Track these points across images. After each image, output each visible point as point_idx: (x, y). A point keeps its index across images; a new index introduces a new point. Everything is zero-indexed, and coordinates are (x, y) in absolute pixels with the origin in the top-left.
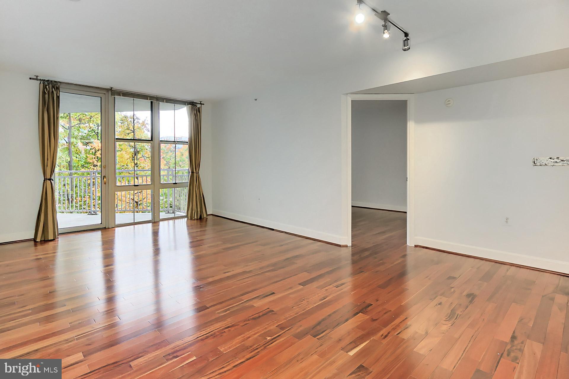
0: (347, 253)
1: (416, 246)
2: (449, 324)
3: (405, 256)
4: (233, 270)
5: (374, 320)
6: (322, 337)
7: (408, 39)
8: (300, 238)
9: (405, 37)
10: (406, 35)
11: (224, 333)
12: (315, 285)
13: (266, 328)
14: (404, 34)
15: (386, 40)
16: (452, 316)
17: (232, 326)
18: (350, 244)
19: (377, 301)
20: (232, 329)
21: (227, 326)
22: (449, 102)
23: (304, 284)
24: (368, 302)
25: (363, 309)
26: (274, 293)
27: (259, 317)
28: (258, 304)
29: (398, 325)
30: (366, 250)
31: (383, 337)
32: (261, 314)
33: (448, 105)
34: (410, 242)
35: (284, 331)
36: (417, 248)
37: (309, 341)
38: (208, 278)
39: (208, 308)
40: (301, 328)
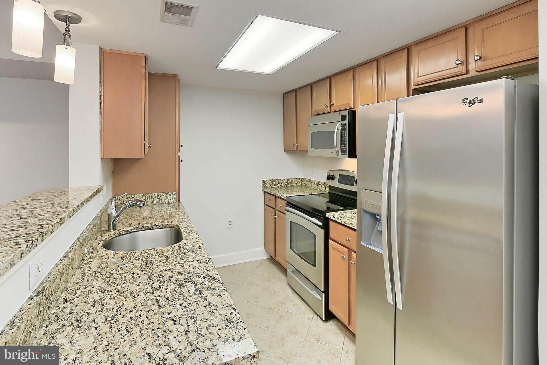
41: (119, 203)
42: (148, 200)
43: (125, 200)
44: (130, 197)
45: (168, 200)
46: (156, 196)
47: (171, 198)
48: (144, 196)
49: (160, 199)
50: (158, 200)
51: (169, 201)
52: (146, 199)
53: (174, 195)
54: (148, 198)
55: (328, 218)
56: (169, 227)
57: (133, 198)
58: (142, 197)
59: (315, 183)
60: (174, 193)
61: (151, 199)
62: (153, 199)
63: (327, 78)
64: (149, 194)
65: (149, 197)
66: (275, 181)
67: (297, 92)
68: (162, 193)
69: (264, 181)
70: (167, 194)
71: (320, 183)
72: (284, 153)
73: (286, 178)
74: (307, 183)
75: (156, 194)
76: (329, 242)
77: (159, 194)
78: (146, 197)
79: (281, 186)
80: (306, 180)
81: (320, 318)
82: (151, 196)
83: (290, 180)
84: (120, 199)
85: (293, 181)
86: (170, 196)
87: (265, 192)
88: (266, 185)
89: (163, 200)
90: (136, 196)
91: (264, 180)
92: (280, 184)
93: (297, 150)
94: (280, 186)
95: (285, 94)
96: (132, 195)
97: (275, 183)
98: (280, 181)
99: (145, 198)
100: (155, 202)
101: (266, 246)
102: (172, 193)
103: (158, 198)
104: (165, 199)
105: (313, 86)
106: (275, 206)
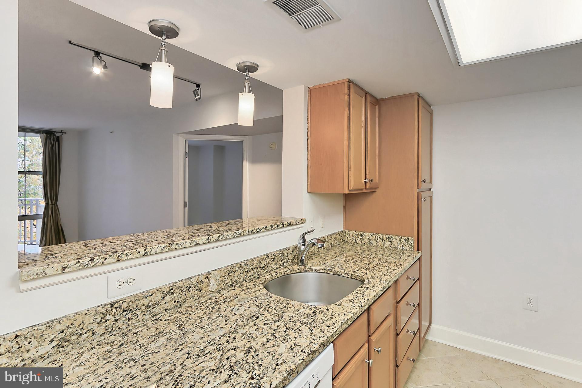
9: (197, 87)
14: (195, 85)
22: (272, 146)
41: (349, 238)
42: (378, 241)
43: (354, 236)
44: (360, 234)
45: (403, 245)
46: (387, 237)
47: (407, 243)
48: (374, 235)
49: (393, 242)
50: (389, 243)
51: (403, 247)
52: (376, 239)
53: (410, 241)
54: (379, 239)
56: (359, 279)
57: (363, 235)
58: (372, 236)
60: (410, 238)
61: (381, 240)
62: (383, 241)
64: (379, 234)
65: (379, 237)
68: (394, 236)
70: (401, 238)
75: (387, 236)
77: (391, 236)
78: (376, 236)
82: (381, 237)
84: (350, 235)
86: (404, 242)
89: (396, 245)
90: (365, 234)
96: (362, 233)
99: (374, 237)
100: (386, 245)
102: (408, 239)
103: (390, 240)
104: (398, 244)
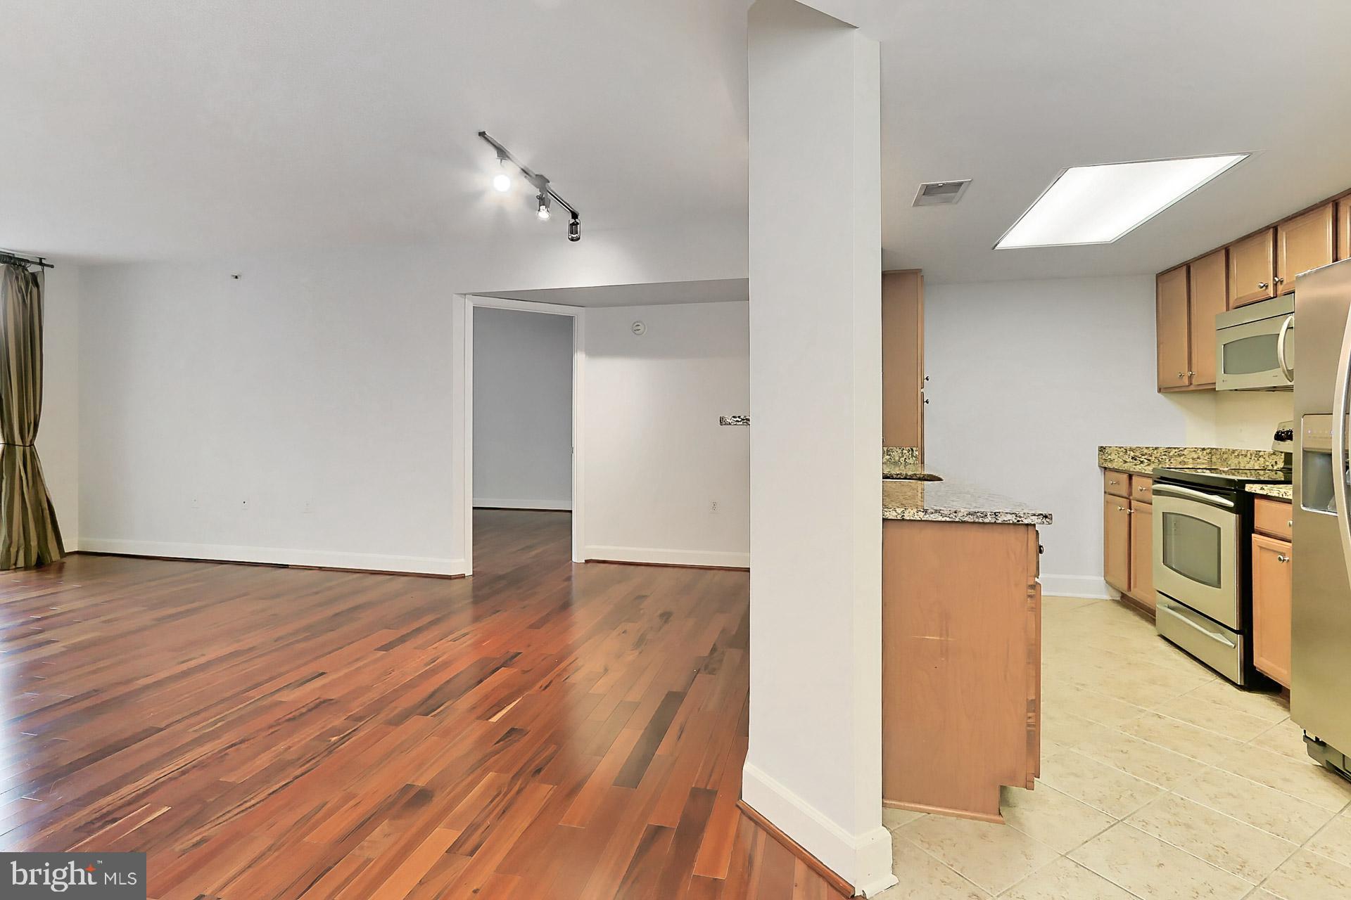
0: (465, 588)
1: (587, 562)
2: (636, 653)
3: (569, 579)
4: (203, 655)
5: (525, 672)
6: (441, 711)
7: (578, 224)
8: (358, 575)
9: (573, 218)
10: (575, 216)
11: (226, 756)
12: (409, 645)
13: (323, 728)
14: (571, 214)
15: (543, 222)
16: (641, 642)
17: (242, 742)
18: (469, 572)
19: (529, 646)
20: (243, 746)
21: (230, 744)
22: (639, 328)
23: (387, 647)
24: (514, 651)
25: (507, 661)
26: (324, 673)
27: (302, 714)
28: (289, 696)
29: (565, 670)
30: (501, 578)
31: (542, 688)
32: (304, 710)
33: (637, 332)
34: (578, 557)
35: (363, 722)
36: (589, 565)
37: (417, 723)
38: (137, 679)
39: (162, 730)
40: (396, 712)
46: (885, 450)
47: (910, 456)
50: (888, 457)
51: (906, 460)
53: (915, 452)
55: (1251, 493)
59: (1249, 455)
60: (914, 449)
63: (1267, 228)
66: (1131, 450)
67: (1192, 268)
68: (894, 448)
69: (1102, 449)
70: (903, 449)
71: (1261, 454)
72: (1160, 395)
73: (1163, 445)
74: (1225, 456)
76: (1253, 539)
79: (1149, 460)
80: (1223, 450)
81: (1233, 684)
83: (1176, 450)
85: (1185, 452)
86: (908, 454)
87: (1105, 468)
88: (1109, 457)
89: (897, 458)
91: (1104, 446)
92: (1146, 457)
93: (1191, 384)
94: (1146, 461)
95: (1162, 276)
97: (1132, 454)
98: (1146, 451)
101: (1106, 573)
102: (912, 450)
103: (889, 454)
104: (900, 458)
105: (1231, 250)
106: (1130, 494)
